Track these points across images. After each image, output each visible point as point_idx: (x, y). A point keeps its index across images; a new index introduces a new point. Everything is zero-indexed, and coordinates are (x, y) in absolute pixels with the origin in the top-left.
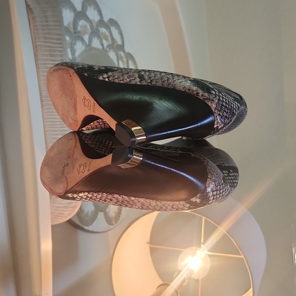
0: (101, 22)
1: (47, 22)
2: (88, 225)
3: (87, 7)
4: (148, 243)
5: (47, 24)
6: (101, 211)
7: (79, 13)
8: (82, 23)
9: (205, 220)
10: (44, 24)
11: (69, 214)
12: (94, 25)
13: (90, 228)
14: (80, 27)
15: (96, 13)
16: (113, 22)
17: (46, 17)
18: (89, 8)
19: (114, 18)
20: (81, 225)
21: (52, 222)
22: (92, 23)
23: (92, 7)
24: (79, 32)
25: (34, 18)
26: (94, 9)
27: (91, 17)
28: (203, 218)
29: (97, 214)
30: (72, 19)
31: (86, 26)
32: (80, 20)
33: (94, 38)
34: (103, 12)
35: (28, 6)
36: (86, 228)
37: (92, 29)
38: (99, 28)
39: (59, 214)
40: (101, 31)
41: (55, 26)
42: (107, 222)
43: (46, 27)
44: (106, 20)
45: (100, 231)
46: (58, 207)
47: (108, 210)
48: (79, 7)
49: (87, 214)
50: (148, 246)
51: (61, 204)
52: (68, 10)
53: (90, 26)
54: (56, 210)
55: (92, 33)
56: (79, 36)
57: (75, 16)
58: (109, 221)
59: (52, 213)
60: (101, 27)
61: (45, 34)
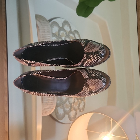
0: (71, 32)
1: (44, 31)
2: (60, 120)
3: (64, 25)
4: (86, 129)
5: (44, 32)
6: (67, 114)
7: (61, 28)
8: (62, 32)
9: (112, 120)
10: (43, 32)
11: (50, 112)
12: (67, 33)
13: (61, 121)
14: (61, 33)
15: (68, 28)
16: (76, 32)
17: (44, 29)
18: (65, 25)
19: (77, 30)
20: (57, 119)
21: (42, 115)
22: (66, 32)
23: (67, 25)
24: (60, 36)
25: (39, 30)
26: (68, 26)
27: (66, 30)
28: (112, 119)
29: (65, 115)
30: (58, 30)
31: (63, 33)
32: (61, 31)
33: (67, 38)
34: (72, 28)
35: (37, 25)
36: (59, 121)
37: (66, 34)
38: (69, 34)
39: (45, 111)
40: (70, 35)
41: (48, 33)
42: (70, 120)
43: (44, 34)
44: (73, 30)
45: (66, 123)
46: (45, 108)
47: (70, 114)
48: (61, 26)
49: (60, 115)
50: (86, 131)
51: (46, 107)
52: (56, 26)
53: (66, 33)
54: (44, 109)
55: (66, 36)
56: (60, 38)
57: (59, 29)
58: (70, 119)
59: (42, 111)
60: (70, 34)
61: (43, 36)
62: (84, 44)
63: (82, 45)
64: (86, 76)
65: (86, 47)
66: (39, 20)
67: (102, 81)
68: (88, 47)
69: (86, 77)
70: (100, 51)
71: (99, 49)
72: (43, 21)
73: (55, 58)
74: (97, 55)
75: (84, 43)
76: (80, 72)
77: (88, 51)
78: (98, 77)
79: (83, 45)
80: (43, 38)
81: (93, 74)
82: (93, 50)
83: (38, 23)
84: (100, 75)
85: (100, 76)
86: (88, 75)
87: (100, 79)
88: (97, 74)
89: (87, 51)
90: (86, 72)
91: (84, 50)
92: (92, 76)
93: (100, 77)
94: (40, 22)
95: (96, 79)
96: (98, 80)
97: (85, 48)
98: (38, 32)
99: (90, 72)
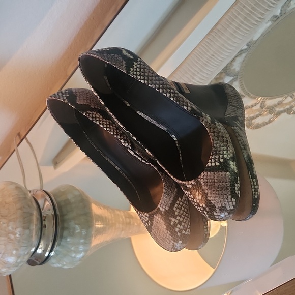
62: (213, 164)
63: (209, 161)
64: (162, 207)
65: (209, 173)
67: (174, 244)
68: (212, 177)
69: (161, 209)
70: (218, 210)
71: (220, 206)
73: (154, 121)
74: (207, 209)
75: (215, 162)
76: (164, 190)
77: (203, 183)
78: (175, 232)
79: (211, 162)
81: (173, 220)
82: (211, 194)
84: (181, 233)
85: (179, 234)
86: (167, 208)
87: (174, 238)
88: (178, 226)
89: (202, 180)
90: (170, 202)
91: (202, 174)
92: (168, 219)
93: (178, 237)
95: (169, 232)
96: (170, 236)
97: (206, 173)
99: (175, 209)
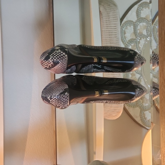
5: (109, 19)
17: (109, 16)
25: (102, 17)
35: (100, 12)
41: (114, 20)
43: (108, 21)
61: (107, 25)
66: (103, 6)
72: (109, 5)
80: (107, 27)
83: (102, 9)
94: (104, 7)
98: (101, 20)
